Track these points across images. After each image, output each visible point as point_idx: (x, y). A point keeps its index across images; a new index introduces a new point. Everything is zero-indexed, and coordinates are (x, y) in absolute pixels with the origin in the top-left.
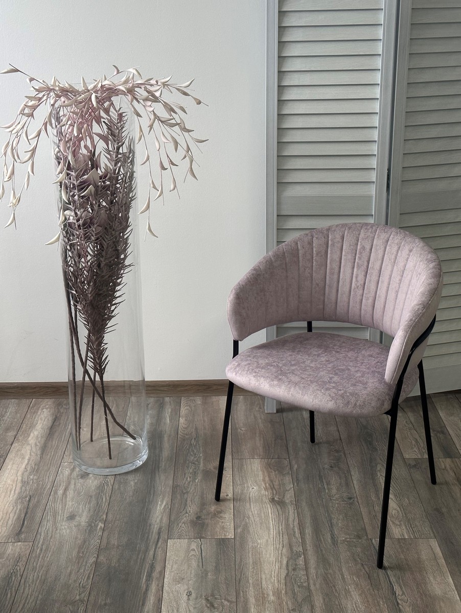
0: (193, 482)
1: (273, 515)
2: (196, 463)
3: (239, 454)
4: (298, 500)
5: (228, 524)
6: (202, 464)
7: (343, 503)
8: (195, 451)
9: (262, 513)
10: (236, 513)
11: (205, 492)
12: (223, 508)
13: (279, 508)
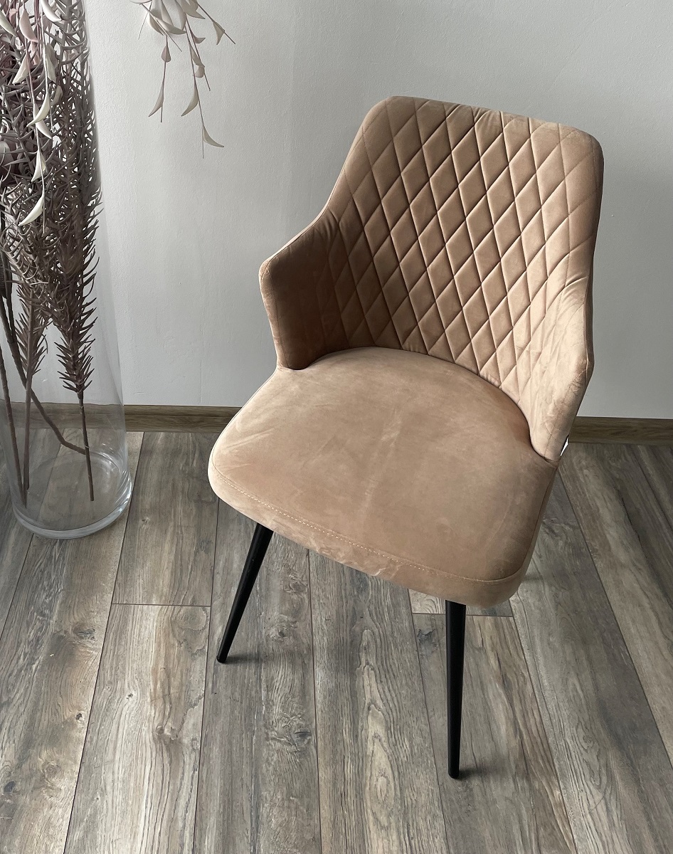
0: (26, 669)
1: (151, 785)
2: (47, 612)
3: (128, 590)
4: (206, 736)
5: (61, 810)
6: (55, 618)
7: (288, 748)
8: (53, 577)
9: (132, 779)
10: (82, 775)
11: (41, 703)
12: (61, 759)
13: (166, 762)
